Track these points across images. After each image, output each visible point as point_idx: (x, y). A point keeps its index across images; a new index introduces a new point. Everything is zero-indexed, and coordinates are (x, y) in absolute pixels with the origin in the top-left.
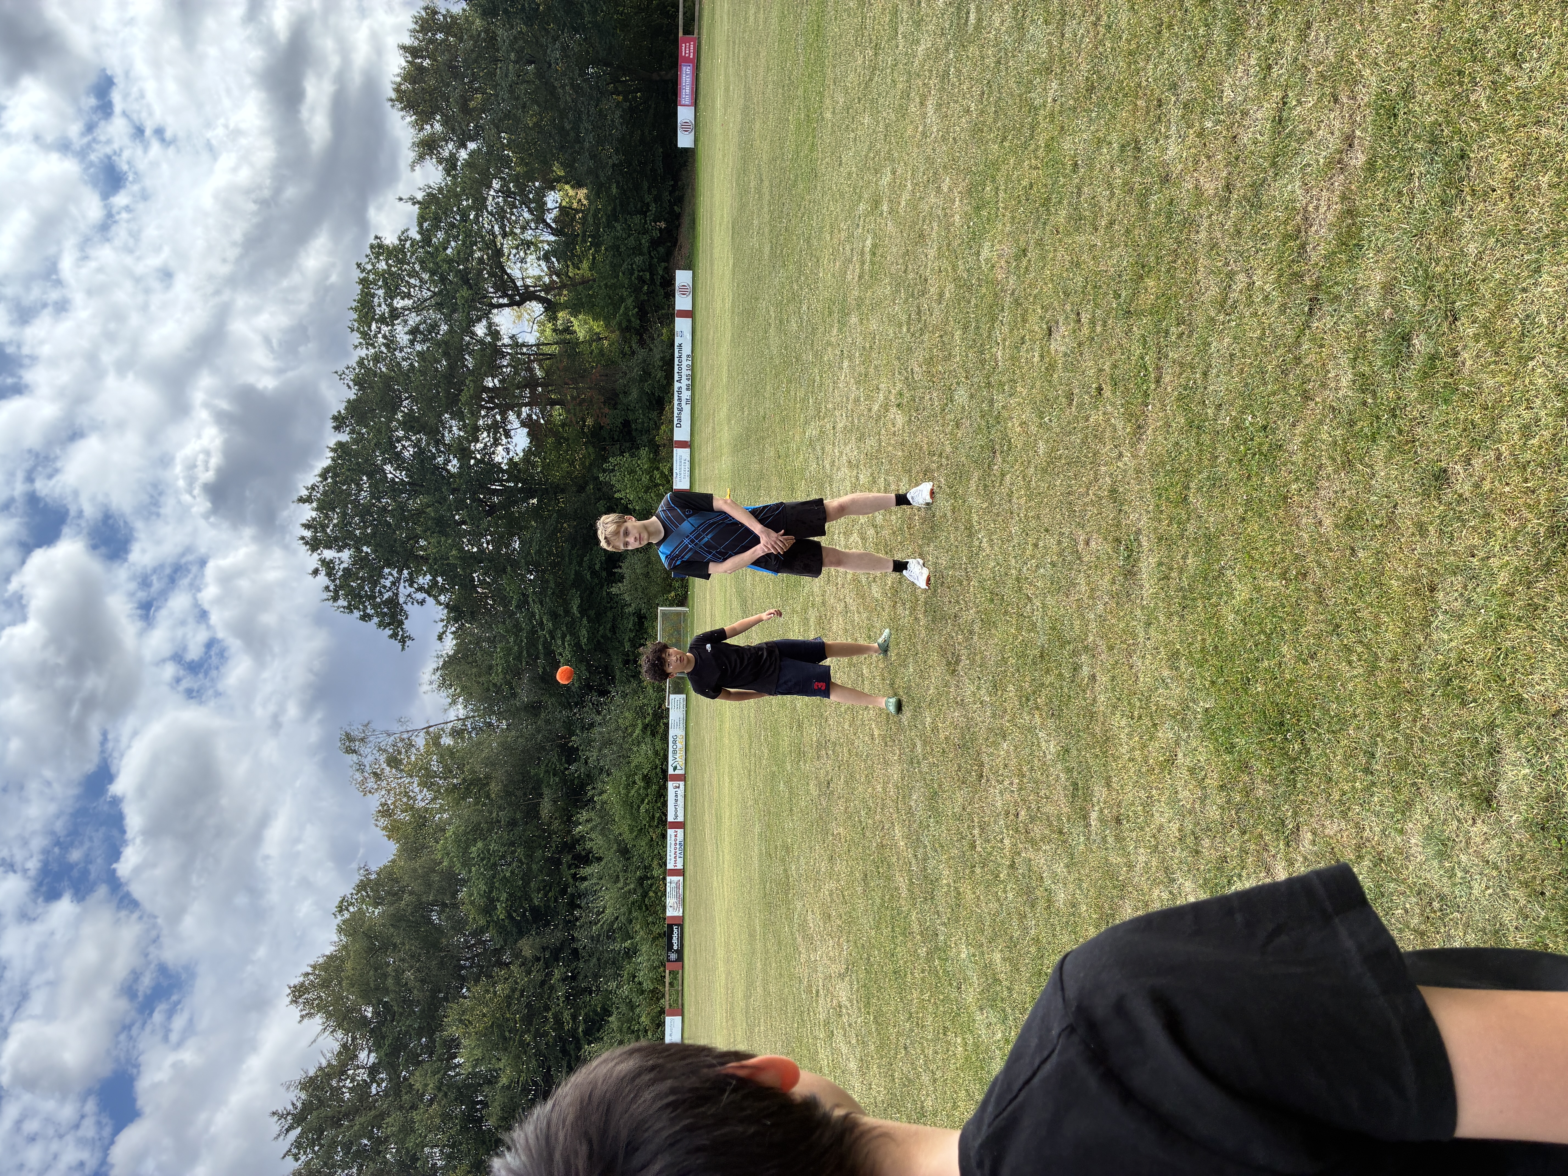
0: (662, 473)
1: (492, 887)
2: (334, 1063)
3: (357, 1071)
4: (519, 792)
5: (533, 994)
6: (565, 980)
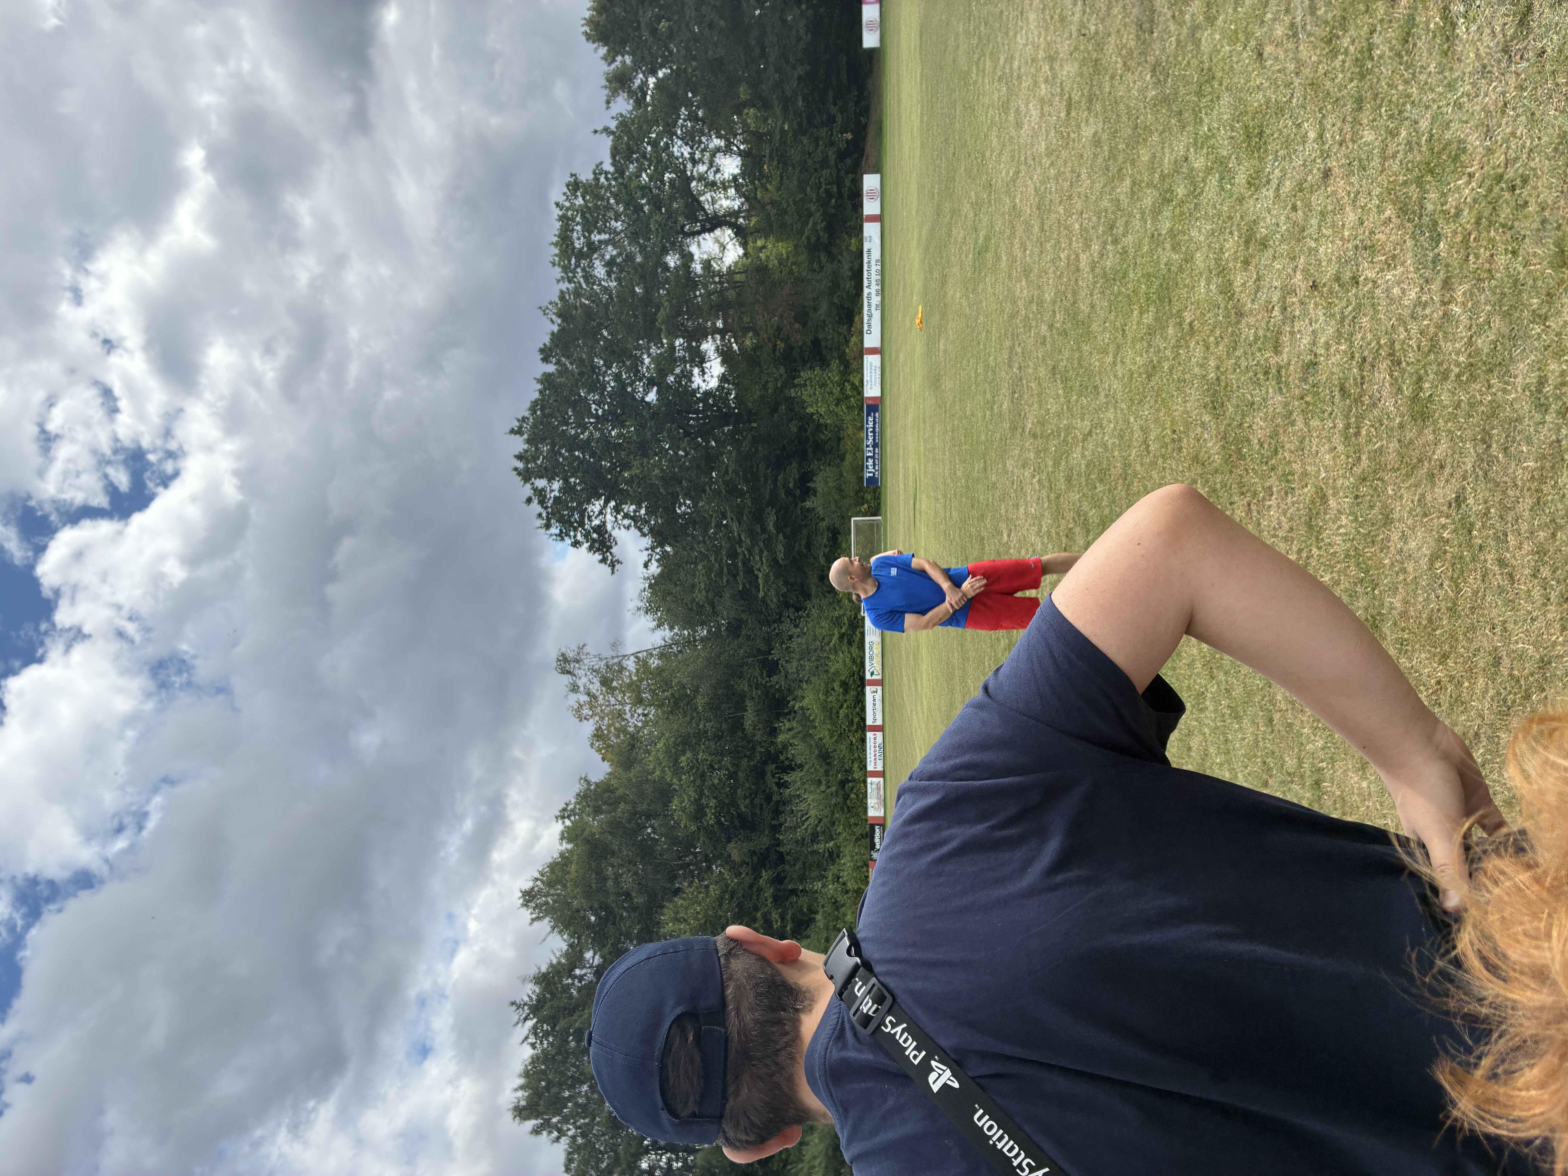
0: (853, 384)
1: (701, 794)
2: (563, 961)
3: (584, 971)
4: (724, 706)
5: (743, 896)
6: (772, 882)
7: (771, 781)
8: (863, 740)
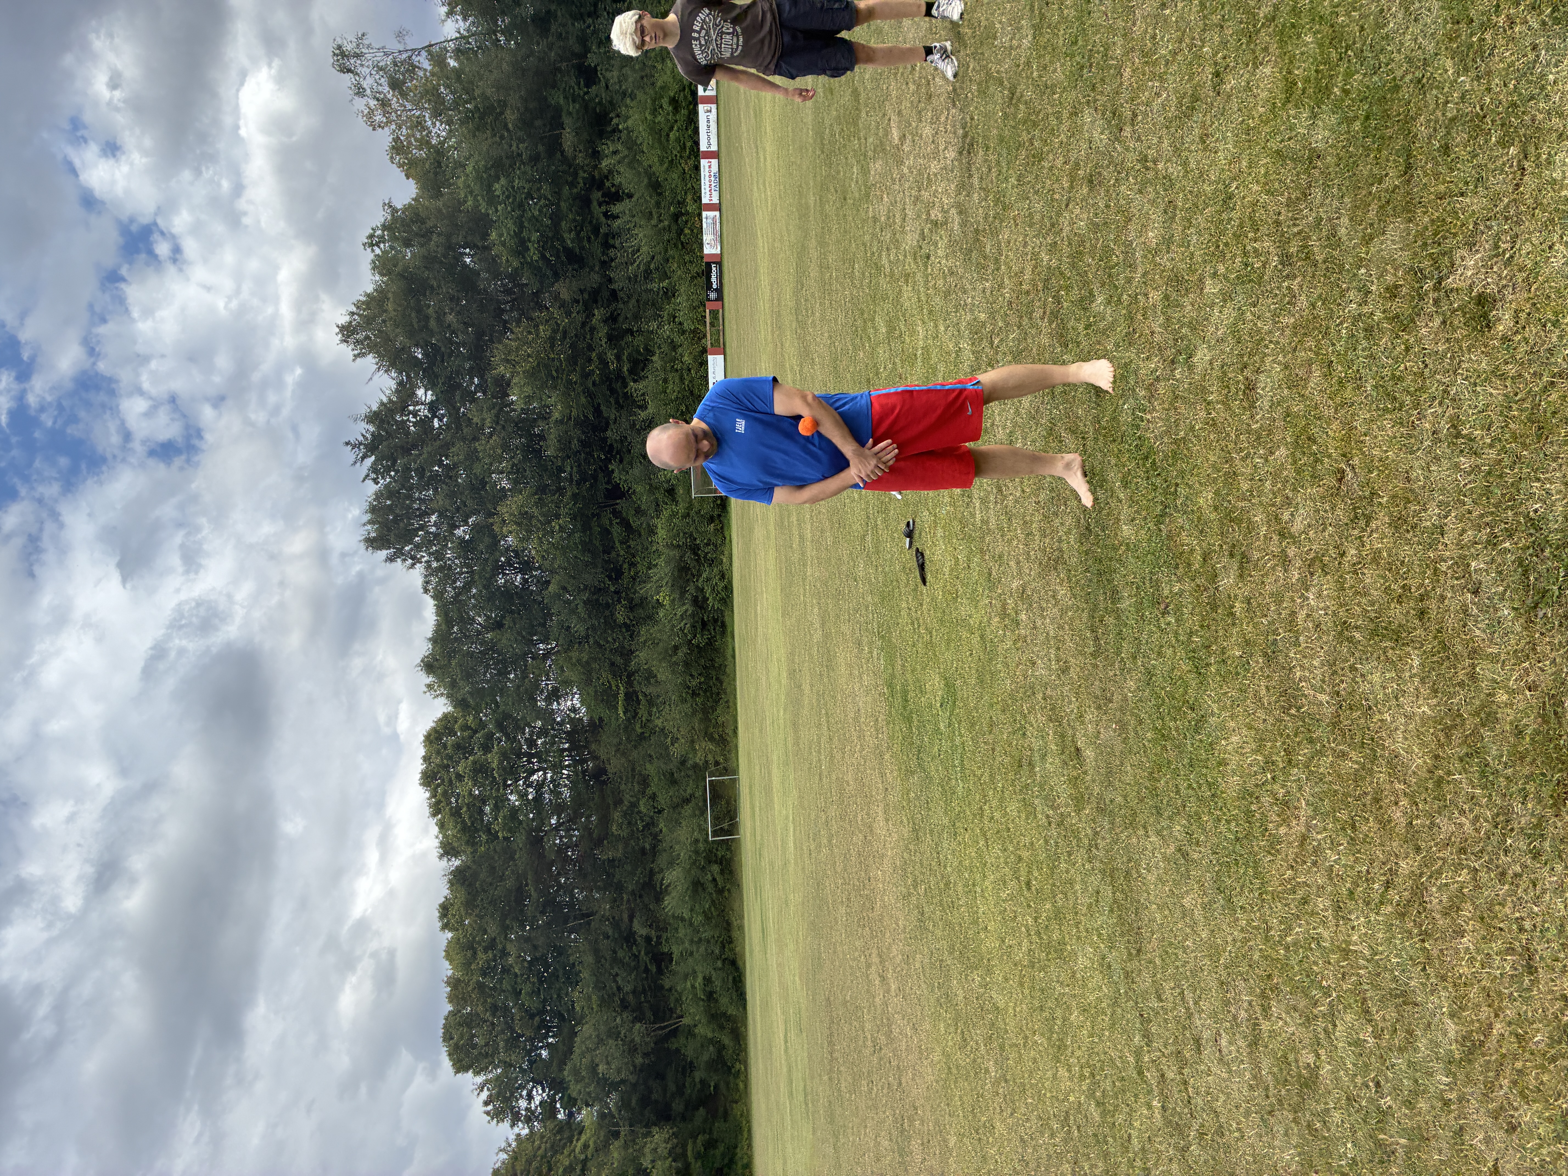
1: (521, 227)
2: (395, 399)
3: (417, 408)
4: (538, 123)
5: (576, 335)
6: (605, 321)
7: (597, 212)
8: (697, 168)
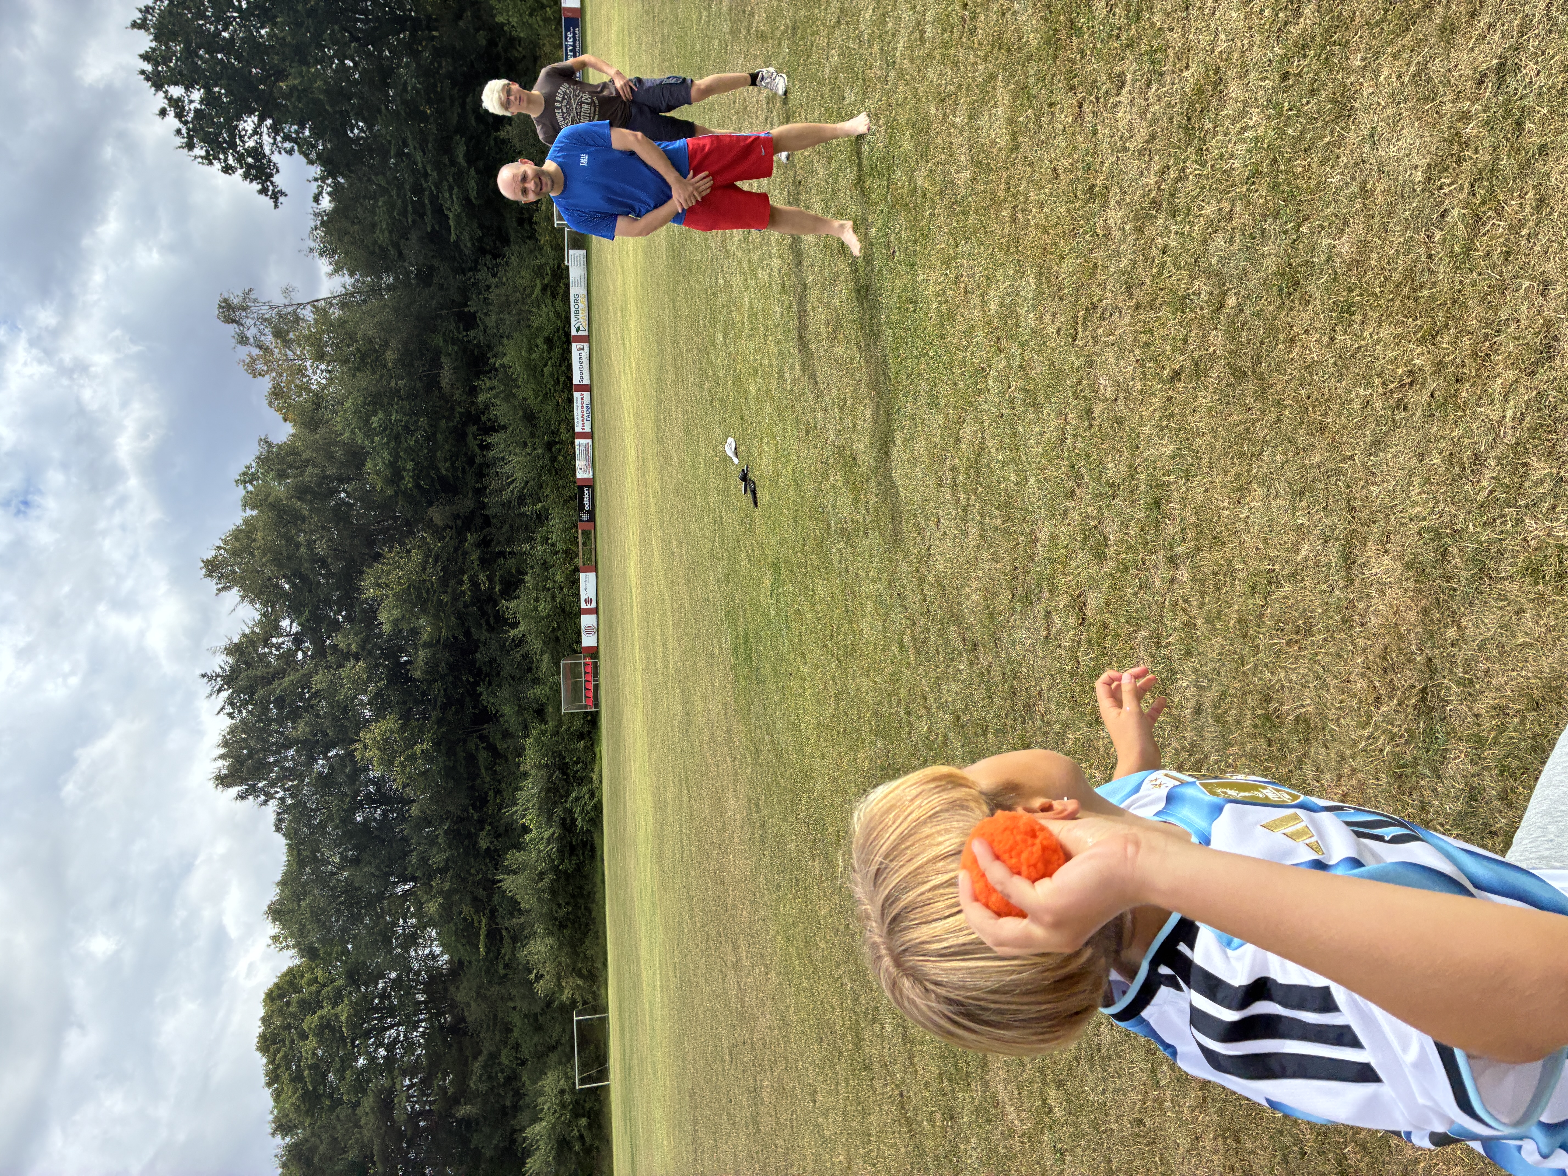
1: (397, 457)
2: (258, 631)
3: (281, 640)
4: (417, 363)
5: (448, 559)
6: (478, 545)
7: (472, 444)
8: (570, 401)
